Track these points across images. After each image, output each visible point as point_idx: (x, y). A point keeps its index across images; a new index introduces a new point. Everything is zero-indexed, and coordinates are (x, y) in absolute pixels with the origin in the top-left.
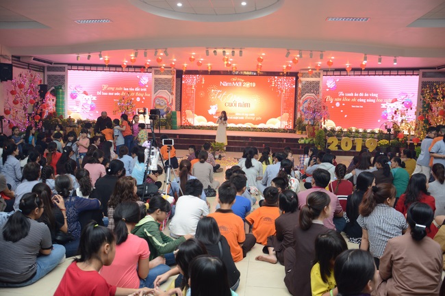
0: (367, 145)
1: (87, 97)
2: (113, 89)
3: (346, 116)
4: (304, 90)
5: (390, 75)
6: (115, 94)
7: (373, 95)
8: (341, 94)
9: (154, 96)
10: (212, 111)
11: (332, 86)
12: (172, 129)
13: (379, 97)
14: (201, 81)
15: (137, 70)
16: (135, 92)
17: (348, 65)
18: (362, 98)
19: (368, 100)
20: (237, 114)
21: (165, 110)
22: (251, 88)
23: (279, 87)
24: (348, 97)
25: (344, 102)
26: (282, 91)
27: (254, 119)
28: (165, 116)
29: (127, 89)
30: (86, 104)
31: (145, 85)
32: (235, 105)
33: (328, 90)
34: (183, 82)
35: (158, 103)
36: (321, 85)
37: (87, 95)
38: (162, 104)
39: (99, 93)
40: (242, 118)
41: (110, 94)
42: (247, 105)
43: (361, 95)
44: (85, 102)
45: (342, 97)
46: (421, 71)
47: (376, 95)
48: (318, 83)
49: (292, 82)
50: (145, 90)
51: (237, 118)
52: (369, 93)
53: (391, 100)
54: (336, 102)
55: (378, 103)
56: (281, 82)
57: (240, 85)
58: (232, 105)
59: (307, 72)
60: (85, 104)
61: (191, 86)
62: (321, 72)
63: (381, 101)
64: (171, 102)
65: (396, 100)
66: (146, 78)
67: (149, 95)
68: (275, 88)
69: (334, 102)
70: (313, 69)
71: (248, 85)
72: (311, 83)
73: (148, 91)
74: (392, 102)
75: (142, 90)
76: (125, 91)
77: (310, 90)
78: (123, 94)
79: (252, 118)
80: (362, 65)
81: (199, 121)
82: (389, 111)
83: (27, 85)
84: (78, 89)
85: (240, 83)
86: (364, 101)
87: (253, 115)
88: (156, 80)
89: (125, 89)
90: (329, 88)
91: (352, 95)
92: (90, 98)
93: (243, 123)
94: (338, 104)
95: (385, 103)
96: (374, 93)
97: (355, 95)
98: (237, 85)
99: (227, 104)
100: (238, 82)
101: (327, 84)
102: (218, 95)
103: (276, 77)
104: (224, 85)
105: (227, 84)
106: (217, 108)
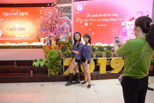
0: (112, 65)
3: (93, 34)
7: (114, 15)
8: (89, 15)
11: (81, 9)
13: (120, 17)
18: (106, 18)
19: (110, 20)
20: (16, 36)
22: (25, 16)
23: (46, 14)
24: (94, 18)
25: (91, 22)
27: (28, 39)
32: (15, 29)
33: (78, 13)
36: (72, 9)
40: (21, 39)
42: (23, 29)
43: (105, 15)
45: (89, 18)
47: (117, 15)
48: (70, 8)
51: (16, 39)
52: (111, 13)
53: (129, 19)
54: (85, 22)
55: (119, 21)
56: (46, 11)
58: (12, 30)
63: (121, 19)
68: (43, 16)
69: (84, 23)
71: (23, 14)
72: (65, 8)
74: (130, 20)
79: (27, 38)
82: (127, 28)
85: (17, 13)
86: (107, 20)
87: (28, 36)
90: (79, 11)
91: (97, 15)
93: (22, 43)
94: (86, 24)
95: (124, 21)
96: (115, 13)
97: (100, 16)
98: (15, 15)
99: (9, 29)
100: (16, 12)
101: (77, 8)
102: (2, 23)
103: (43, 7)
104: (5, 15)
105: (7, 14)
106: (2, 32)
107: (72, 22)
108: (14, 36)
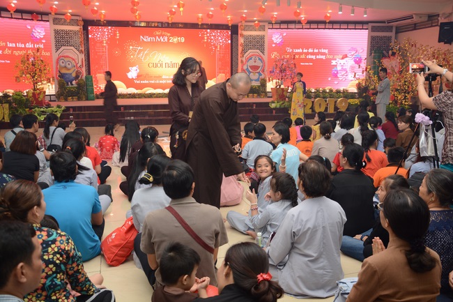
0: (339, 106)
4: (247, 45)
5: (340, 29)
7: (323, 51)
8: (289, 50)
9: (55, 56)
10: (133, 74)
11: (279, 41)
12: (87, 99)
13: (330, 53)
14: (115, 35)
15: (25, 16)
16: (25, 49)
17: (303, 17)
18: (312, 54)
19: (318, 57)
20: (164, 77)
21: (74, 75)
22: (179, 44)
23: (213, 42)
24: (296, 54)
26: (216, 47)
28: (74, 82)
29: (14, 45)
31: (41, 39)
32: (161, 65)
33: (274, 45)
34: (90, 36)
35: (63, 65)
36: (266, 40)
38: (69, 67)
42: (175, 65)
43: (310, 50)
45: (289, 54)
46: (370, 25)
47: (326, 51)
48: (262, 38)
49: (227, 37)
50: (41, 46)
51: (164, 82)
52: (319, 49)
53: (341, 57)
55: (328, 59)
56: (214, 36)
57: (166, 40)
58: (157, 66)
59: (252, 24)
61: (102, 42)
62: (266, 24)
63: (331, 57)
64: (80, 64)
65: (346, 56)
66: (40, 30)
67: (48, 54)
68: (208, 44)
70: (259, 21)
71: (175, 40)
72: (254, 37)
73: (47, 48)
74: (343, 58)
75: (37, 46)
76: (10, 48)
77: (254, 46)
78: (7, 52)
80: (326, 16)
82: (339, 68)
85: (166, 38)
86: (314, 57)
88: (57, 32)
89: (10, 45)
90: (276, 44)
91: (301, 51)
95: (335, 59)
96: (324, 48)
97: (305, 51)
98: (162, 40)
99: (151, 65)
100: (163, 36)
101: (273, 39)
102: (138, 54)
103: (209, 30)
104: (145, 40)
105: (149, 39)
106: (138, 70)
107: (265, 57)
108: (159, 77)
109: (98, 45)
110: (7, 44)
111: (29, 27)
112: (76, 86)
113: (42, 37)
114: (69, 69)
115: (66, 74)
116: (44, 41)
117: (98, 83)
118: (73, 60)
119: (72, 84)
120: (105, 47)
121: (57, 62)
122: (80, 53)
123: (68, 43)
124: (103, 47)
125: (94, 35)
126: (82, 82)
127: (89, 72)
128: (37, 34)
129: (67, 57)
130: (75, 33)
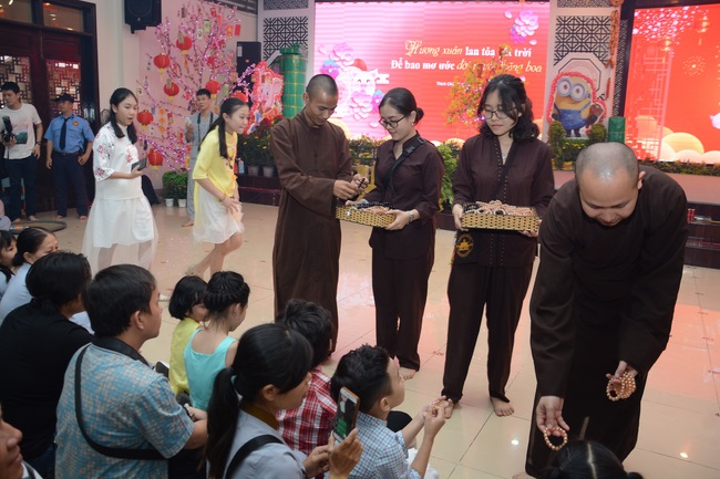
1: (363, 75)
2: (434, 52)
6: (441, 66)
9: (552, 72)
14: (697, 25)
21: (585, 114)
28: (583, 131)
29: (476, 53)
30: (362, 94)
31: (529, 38)
34: (635, 31)
35: (565, 92)
37: (364, 68)
38: (577, 96)
39: (396, 64)
41: (426, 66)
44: (359, 89)
50: (527, 53)
60: (357, 95)
61: (661, 44)
64: (602, 90)
66: (530, 20)
67: (538, 69)
73: (538, 58)
75: (518, 53)
76: (469, 58)
78: (463, 65)
81: (678, 147)
83: (201, 41)
84: (342, 55)
88: (562, 22)
89: (470, 52)
92: (372, 79)
109: (651, 50)
110: (464, 51)
111: (509, 16)
112: (586, 138)
113: (531, 34)
114: (576, 102)
115: (569, 112)
116: (533, 43)
117: (636, 135)
118: (589, 81)
119: (578, 135)
120: (667, 54)
121: (554, 87)
122: (606, 66)
123: (583, 47)
124: (662, 54)
125: (646, 28)
126: (599, 130)
127: (620, 109)
128: (523, 28)
129: (577, 75)
130: (602, 23)
